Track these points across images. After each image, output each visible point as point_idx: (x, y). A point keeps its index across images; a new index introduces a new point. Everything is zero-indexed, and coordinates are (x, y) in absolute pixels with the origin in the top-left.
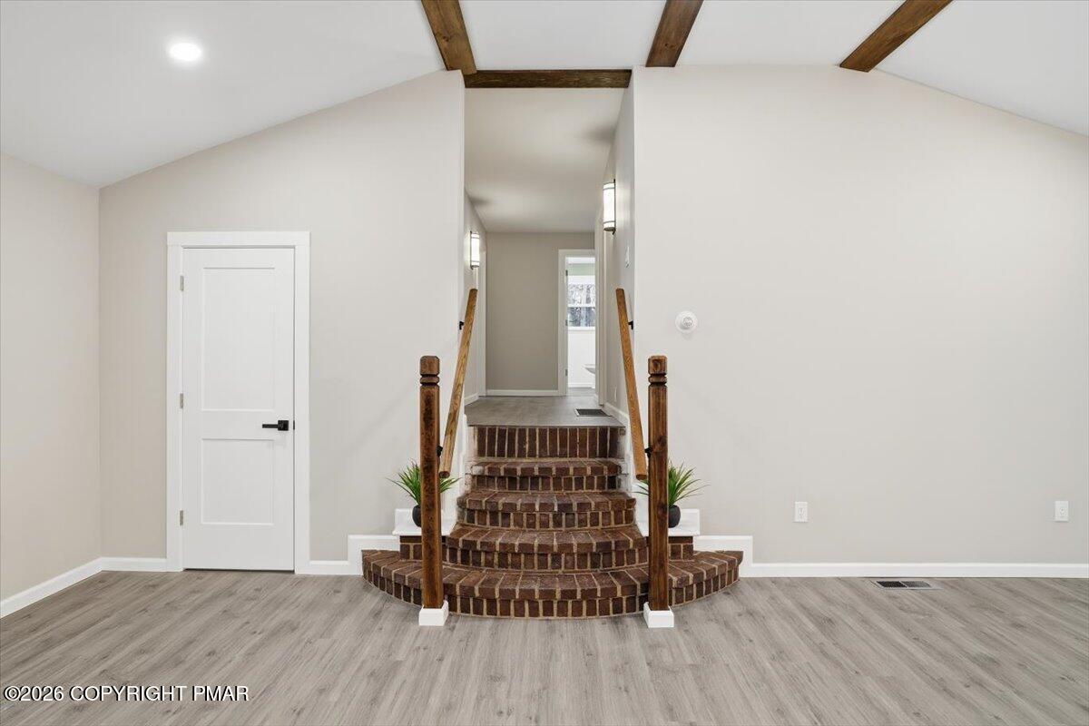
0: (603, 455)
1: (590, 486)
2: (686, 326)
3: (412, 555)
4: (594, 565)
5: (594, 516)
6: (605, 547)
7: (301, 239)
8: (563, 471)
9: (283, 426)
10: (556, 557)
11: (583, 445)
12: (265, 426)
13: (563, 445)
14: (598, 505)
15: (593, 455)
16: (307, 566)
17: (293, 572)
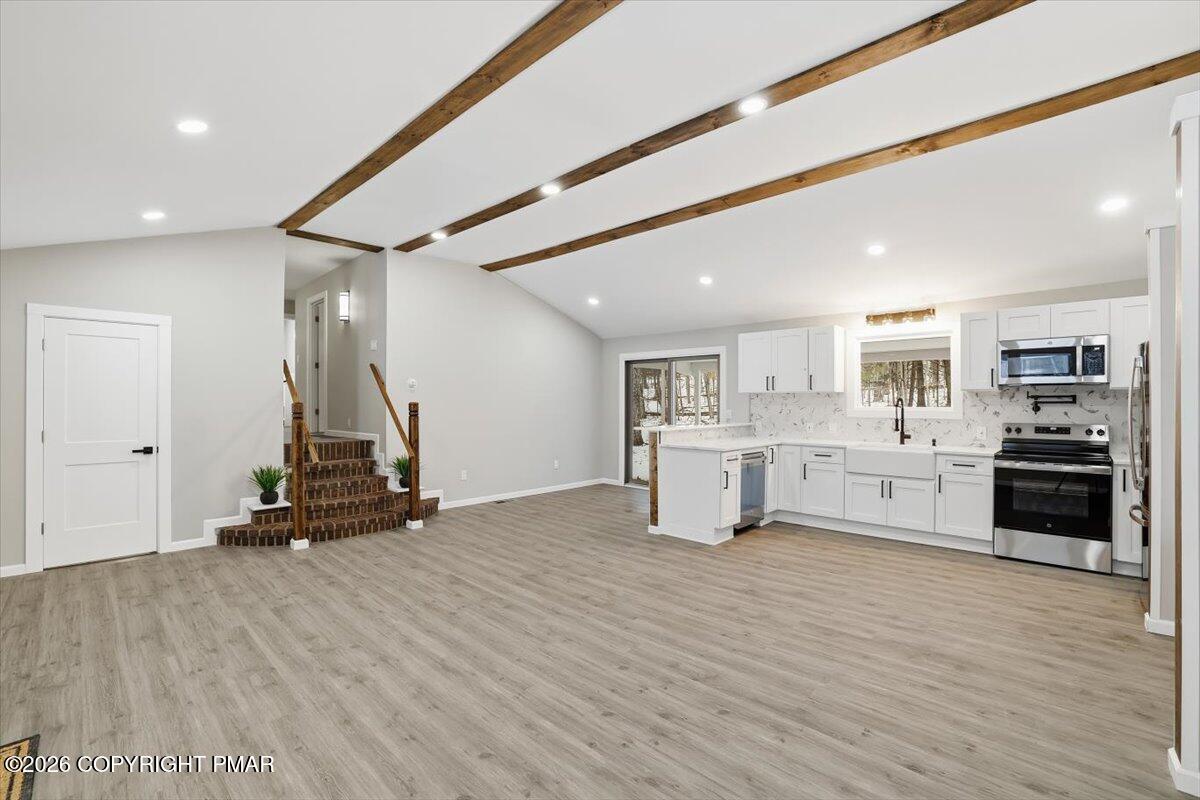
0: (362, 456)
1: (360, 473)
2: (412, 386)
3: (263, 522)
4: (376, 510)
5: (369, 487)
6: (381, 500)
7: (165, 321)
8: (346, 466)
9: (148, 451)
10: (357, 507)
11: (351, 452)
12: (134, 451)
13: (339, 452)
14: (371, 481)
15: (356, 457)
16: (168, 546)
17: (155, 553)
